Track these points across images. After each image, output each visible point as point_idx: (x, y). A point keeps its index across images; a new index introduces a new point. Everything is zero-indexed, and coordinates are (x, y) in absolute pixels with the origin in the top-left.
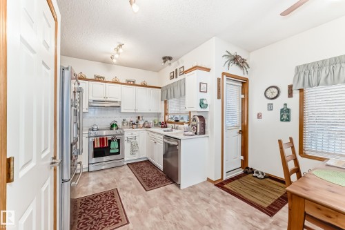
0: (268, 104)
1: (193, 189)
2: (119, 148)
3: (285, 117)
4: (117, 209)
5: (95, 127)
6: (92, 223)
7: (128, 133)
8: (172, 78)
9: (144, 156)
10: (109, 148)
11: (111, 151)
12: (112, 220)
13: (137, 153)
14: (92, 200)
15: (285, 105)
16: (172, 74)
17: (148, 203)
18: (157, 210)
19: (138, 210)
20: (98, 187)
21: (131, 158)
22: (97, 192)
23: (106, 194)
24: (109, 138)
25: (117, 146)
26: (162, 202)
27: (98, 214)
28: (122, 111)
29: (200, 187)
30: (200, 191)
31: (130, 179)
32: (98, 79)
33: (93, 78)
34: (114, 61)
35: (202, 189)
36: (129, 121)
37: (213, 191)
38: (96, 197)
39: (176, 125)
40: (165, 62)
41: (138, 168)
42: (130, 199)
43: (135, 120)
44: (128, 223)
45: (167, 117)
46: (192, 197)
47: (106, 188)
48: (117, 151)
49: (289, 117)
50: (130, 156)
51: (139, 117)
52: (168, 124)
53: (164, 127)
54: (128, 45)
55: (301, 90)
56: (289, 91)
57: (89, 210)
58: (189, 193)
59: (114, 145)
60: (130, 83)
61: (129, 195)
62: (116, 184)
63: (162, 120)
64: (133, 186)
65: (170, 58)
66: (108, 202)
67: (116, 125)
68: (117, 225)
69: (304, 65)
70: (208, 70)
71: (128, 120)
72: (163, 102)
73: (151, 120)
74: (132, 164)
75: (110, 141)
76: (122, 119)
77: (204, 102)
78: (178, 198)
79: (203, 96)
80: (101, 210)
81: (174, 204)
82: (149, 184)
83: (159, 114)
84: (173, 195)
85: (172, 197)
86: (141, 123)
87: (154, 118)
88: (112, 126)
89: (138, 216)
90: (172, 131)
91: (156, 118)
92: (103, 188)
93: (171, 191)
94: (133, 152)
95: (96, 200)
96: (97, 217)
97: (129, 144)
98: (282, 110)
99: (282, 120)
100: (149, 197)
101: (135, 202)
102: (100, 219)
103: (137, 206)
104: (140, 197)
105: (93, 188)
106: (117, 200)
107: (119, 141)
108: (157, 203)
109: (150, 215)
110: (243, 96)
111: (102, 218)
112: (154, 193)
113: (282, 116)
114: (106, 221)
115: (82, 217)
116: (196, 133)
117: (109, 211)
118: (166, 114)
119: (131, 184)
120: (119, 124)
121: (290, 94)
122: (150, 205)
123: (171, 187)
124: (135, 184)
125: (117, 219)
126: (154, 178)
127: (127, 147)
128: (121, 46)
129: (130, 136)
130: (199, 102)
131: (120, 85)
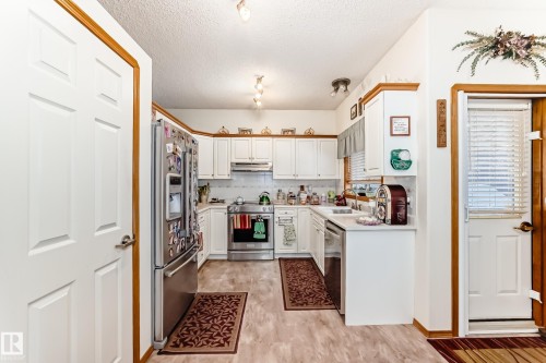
1: (371, 334)
2: (266, 233)
4: (233, 324)
5: (240, 200)
6: (195, 333)
7: (281, 212)
8: (354, 116)
9: (305, 251)
10: (252, 231)
11: (256, 236)
12: (218, 338)
13: (294, 245)
14: (212, 300)
16: (354, 110)
17: (277, 331)
18: (285, 348)
19: (258, 337)
20: (227, 284)
21: (285, 251)
22: (223, 290)
23: (231, 297)
24: (254, 216)
25: (263, 230)
26: (301, 337)
27: (208, 322)
28: (275, 177)
29: (389, 334)
30: (384, 341)
31: (271, 283)
32: (244, 133)
33: (236, 132)
34: (259, 104)
35: (393, 339)
36: (287, 193)
37: (419, 354)
38: (218, 298)
39: (359, 202)
40: (336, 90)
41: (292, 268)
42: (256, 315)
43: (295, 191)
44: (235, 352)
45: (348, 187)
46: (361, 349)
47: (235, 289)
48: (264, 236)
50: (283, 247)
51: (302, 187)
52: (347, 200)
53: (342, 205)
54: (270, 76)
57: (202, 313)
58: (359, 339)
59: (259, 227)
60: (289, 134)
61: (259, 308)
62: (251, 287)
63: (340, 192)
64: (271, 295)
65: (346, 82)
66: (227, 310)
67: (267, 198)
68: (220, 349)
70: (414, 86)
71: (286, 191)
72: (342, 160)
73: (322, 193)
74: (286, 260)
75: (254, 222)
76: (276, 190)
77: (403, 156)
78: (333, 342)
79: (398, 143)
80: (214, 318)
81: (320, 349)
82: (295, 298)
83: (336, 183)
84: (326, 332)
85: (321, 335)
86: (304, 196)
87: (329, 189)
88: (262, 200)
89: (252, 347)
90: (350, 212)
91: (333, 189)
92: (232, 287)
93: (324, 323)
94: (288, 242)
95: (216, 301)
96: (205, 326)
97: (282, 229)
100: (284, 321)
101: (260, 323)
102: (206, 330)
103: (261, 330)
104: (271, 316)
105: (221, 284)
106: (240, 310)
107: (266, 222)
108: (292, 336)
109: (271, 352)
110: (536, 135)
111: (209, 330)
112: (296, 317)
114: (211, 337)
115: (191, 320)
116: (384, 221)
117: (222, 324)
118: (347, 181)
119: (269, 290)
120: (272, 197)
122: (278, 335)
123: (329, 314)
124: (276, 292)
125: (225, 340)
126: (308, 291)
127: (278, 233)
128: (259, 79)
129: (284, 216)
130: (389, 157)
131: (270, 139)
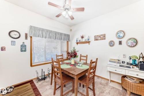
0: (12, 41)
3: (24, 49)
15: (24, 43)
49: (25, 49)
55: (31, 37)
56: (25, 36)
69: (34, 27)
98: (22, 46)
99: (22, 51)
113: (21, 49)
121: (26, 38)
